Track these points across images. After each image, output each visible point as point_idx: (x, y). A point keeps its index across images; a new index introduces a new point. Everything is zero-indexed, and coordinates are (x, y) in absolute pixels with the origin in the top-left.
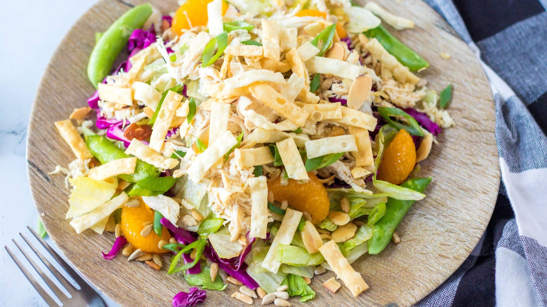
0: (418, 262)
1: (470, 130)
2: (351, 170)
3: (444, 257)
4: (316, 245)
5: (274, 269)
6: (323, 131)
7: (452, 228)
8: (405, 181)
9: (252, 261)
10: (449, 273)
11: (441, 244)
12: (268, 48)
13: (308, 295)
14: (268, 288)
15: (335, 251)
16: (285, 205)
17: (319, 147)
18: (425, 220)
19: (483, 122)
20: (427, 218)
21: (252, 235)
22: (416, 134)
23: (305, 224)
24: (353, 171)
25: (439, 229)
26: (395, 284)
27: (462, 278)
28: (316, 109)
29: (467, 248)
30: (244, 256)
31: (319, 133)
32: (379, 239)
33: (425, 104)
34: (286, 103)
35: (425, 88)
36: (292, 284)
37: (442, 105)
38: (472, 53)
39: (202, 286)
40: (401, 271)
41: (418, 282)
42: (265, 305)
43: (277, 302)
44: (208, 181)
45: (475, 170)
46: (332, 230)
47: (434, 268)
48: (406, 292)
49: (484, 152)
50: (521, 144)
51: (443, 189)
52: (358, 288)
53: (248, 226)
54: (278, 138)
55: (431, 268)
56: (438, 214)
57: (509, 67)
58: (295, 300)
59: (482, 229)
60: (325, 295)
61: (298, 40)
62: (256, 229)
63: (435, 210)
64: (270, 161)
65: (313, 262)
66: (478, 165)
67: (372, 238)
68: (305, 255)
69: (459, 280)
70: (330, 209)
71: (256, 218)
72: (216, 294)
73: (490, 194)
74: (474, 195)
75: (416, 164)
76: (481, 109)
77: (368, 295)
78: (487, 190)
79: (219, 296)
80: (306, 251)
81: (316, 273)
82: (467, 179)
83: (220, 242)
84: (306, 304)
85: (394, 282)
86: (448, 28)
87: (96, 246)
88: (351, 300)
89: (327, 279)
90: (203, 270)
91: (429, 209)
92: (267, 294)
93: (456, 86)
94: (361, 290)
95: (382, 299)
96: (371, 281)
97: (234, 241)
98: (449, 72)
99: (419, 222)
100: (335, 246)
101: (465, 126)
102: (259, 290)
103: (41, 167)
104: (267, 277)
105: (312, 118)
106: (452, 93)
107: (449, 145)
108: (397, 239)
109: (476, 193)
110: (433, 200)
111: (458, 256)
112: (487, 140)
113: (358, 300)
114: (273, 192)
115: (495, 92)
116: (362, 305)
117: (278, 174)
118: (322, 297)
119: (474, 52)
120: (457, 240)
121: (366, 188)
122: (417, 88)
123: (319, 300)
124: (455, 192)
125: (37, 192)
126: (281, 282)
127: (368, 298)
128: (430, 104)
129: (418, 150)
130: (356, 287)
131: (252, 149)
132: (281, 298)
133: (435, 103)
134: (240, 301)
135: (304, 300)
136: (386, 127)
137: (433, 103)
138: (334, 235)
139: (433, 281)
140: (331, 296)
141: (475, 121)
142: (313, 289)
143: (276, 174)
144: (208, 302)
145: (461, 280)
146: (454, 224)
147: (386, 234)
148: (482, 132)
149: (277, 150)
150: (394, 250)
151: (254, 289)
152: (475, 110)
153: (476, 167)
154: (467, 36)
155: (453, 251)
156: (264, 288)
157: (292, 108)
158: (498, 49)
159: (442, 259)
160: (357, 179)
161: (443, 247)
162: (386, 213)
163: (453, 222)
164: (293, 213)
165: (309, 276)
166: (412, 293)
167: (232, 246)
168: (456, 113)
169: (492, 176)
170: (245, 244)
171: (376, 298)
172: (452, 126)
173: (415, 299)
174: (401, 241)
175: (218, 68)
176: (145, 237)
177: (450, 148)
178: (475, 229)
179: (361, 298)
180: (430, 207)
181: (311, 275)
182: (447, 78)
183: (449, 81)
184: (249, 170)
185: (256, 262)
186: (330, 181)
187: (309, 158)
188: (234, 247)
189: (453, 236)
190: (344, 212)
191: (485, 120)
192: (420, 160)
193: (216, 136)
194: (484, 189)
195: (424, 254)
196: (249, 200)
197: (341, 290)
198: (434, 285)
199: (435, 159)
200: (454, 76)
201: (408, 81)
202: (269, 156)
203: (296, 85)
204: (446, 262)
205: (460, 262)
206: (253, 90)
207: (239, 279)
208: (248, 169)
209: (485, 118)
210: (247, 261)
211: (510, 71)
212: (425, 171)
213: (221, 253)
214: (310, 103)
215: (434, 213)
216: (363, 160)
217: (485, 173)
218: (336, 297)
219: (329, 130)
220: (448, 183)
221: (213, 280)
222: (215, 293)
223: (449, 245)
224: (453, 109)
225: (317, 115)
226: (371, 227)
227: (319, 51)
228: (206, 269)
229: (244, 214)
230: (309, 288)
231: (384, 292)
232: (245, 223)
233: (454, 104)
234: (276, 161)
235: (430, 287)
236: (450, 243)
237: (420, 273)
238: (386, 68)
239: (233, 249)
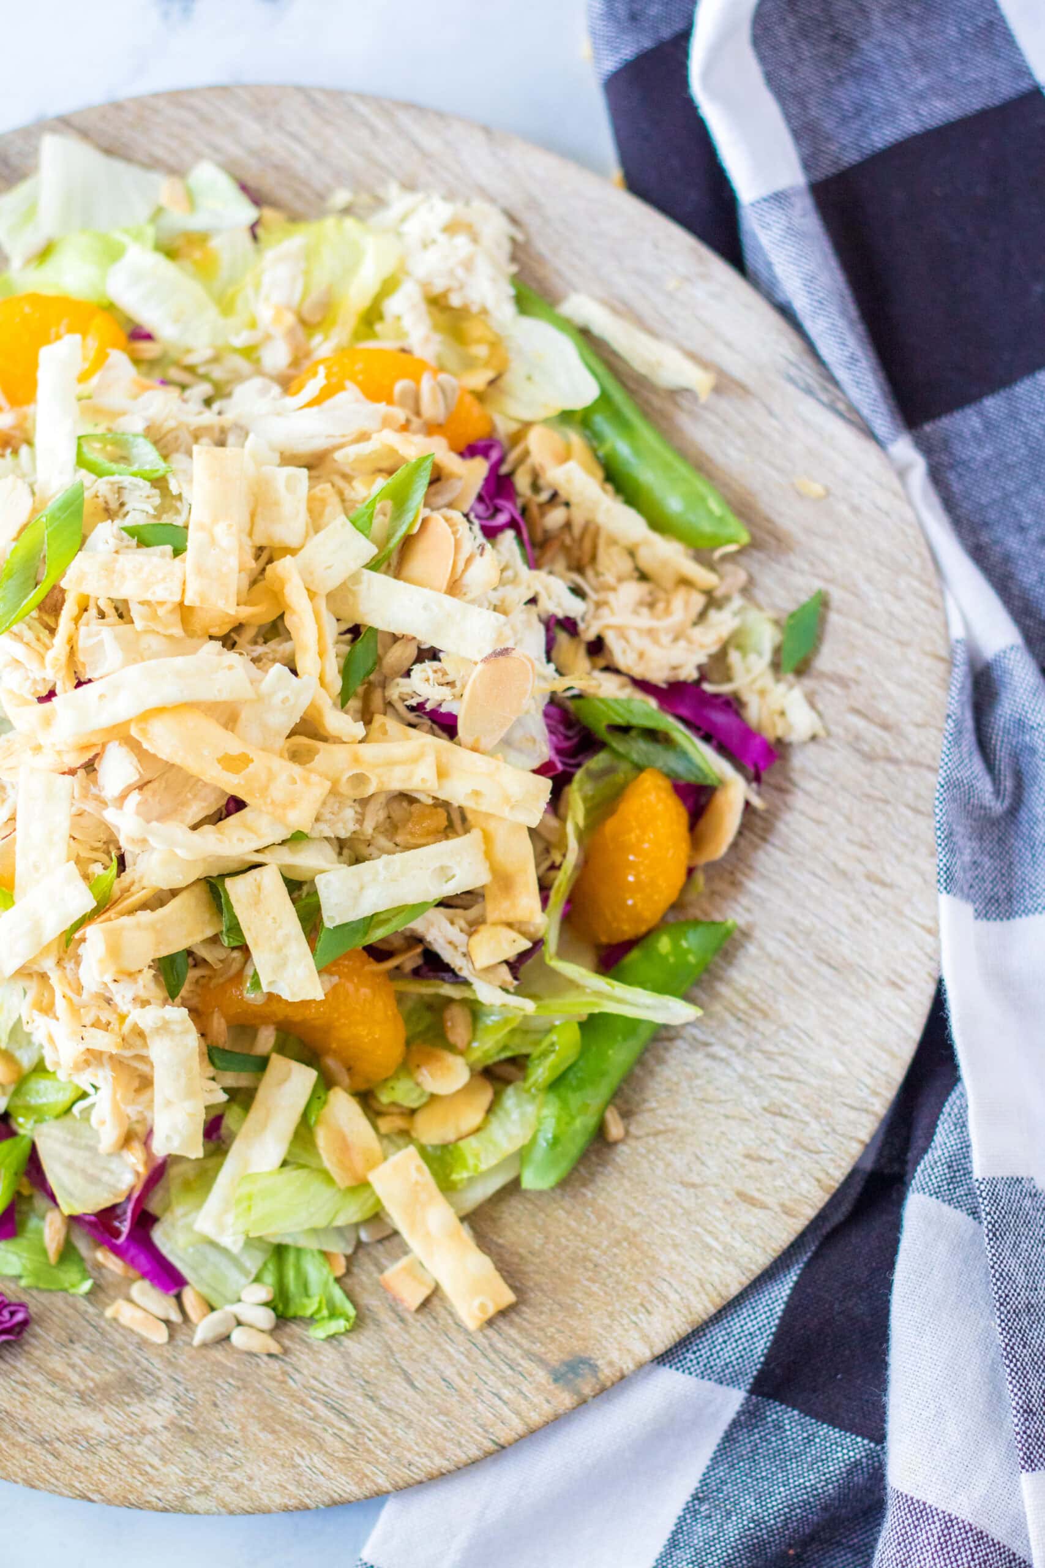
0: (673, 1215)
1: (869, 758)
2: (470, 935)
3: (752, 1201)
4: (359, 1163)
5: (232, 1241)
6: (382, 815)
7: (785, 1099)
8: (649, 933)
9: (167, 1207)
10: (762, 1260)
11: (748, 1156)
12: (200, 571)
13: (333, 1315)
14: (214, 1289)
15: (417, 1183)
16: (266, 1039)
17: (362, 888)
18: (707, 1063)
19: (910, 730)
20: (713, 1057)
21: (160, 1148)
22: (691, 778)
23: (325, 1102)
24: (476, 939)
25: (746, 1099)
26: (595, 1288)
27: (803, 1270)
28: (356, 760)
29: (821, 1176)
30: (140, 1200)
31: (368, 828)
32: (555, 1142)
33: (734, 657)
34: (251, 768)
35: (737, 602)
36: (291, 1275)
37: (789, 663)
38: (896, 485)
39: (20, 1277)
40: (618, 1243)
41: (665, 1285)
42: (205, 1345)
43: (239, 1337)
44: (21, 984)
45: (872, 901)
46: (414, 1105)
47: (717, 1239)
48: (625, 1321)
49: (904, 838)
50: (1023, 815)
51: (769, 956)
52: (483, 1307)
53: (147, 1114)
54: (234, 866)
55: (709, 1240)
56: (749, 1047)
57: (1016, 514)
58: (295, 1329)
59: (875, 1114)
60: (385, 1316)
61: (311, 499)
63: (739, 1027)
64: (209, 933)
65: (351, 1212)
66: (883, 884)
67: (534, 1140)
68: (326, 1192)
69: (791, 1278)
70: (408, 1043)
71: (169, 1102)
72: (60, 1304)
73: (910, 989)
74: (861, 987)
75: (690, 871)
76: (910, 686)
77: (512, 1324)
78: (901, 976)
79: (70, 1311)
80: (328, 1179)
81: (364, 1236)
82: (846, 930)
83: (68, 1154)
84: (327, 1346)
85: (594, 1281)
86: (826, 390)
88: (460, 1338)
89: (397, 1258)
90: (23, 1224)
91: (723, 1023)
92: (212, 1309)
93: (837, 595)
94: (491, 1311)
95: (552, 1339)
96: (525, 1273)
97: (110, 1155)
98: (818, 545)
99: (688, 1069)
100: (418, 1169)
101: (855, 742)
102: (189, 1296)
104: (213, 1256)
105: (345, 788)
106: (822, 620)
107: (799, 801)
108: (615, 1130)
109: (870, 980)
110: (737, 991)
111: (795, 1201)
112: (918, 796)
113: (480, 1339)
114: (225, 1016)
115: (957, 631)
116: (493, 1356)
117: (235, 967)
118: (378, 1323)
119: (902, 473)
120: (798, 1144)
121: (518, 992)
122: (713, 601)
123: (367, 1333)
124: (805, 970)
126: (254, 1271)
127: (513, 1332)
128: (752, 658)
129: (702, 824)
130: (477, 1302)
131: (145, 916)
132: (251, 1326)
133: (767, 657)
134: (132, 1331)
135: (318, 1333)
136: (597, 761)
137: (760, 654)
138: (420, 1120)
139: (708, 1287)
140: (402, 1320)
141: (885, 727)
142: (350, 1295)
143: (230, 966)
144: (35, 1336)
145: (800, 1276)
146: (792, 1087)
147: (578, 1123)
148: (907, 768)
149: (228, 901)
150: (603, 1164)
151: (174, 1292)
152: (890, 687)
153: (877, 889)
154: (882, 421)
155: (779, 1182)
156: (205, 1291)
157: (271, 776)
158: (988, 451)
159: (744, 1206)
160: (489, 969)
161: (752, 1167)
162: (584, 1052)
163: (789, 1079)
164: (290, 1070)
165: (340, 1248)
166: (645, 1325)
167: (104, 1169)
168: (832, 693)
169: (923, 927)
170: (141, 1169)
171: (536, 1333)
172: (814, 738)
173: (651, 1347)
174: (627, 1133)
175: (50, 621)
177: (802, 813)
178: (852, 1108)
179: (490, 1332)
180: (728, 1017)
181: (348, 1242)
182: (812, 564)
183: (817, 576)
184: (135, 981)
185: (179, 1210)
186: (410, 960)
187: (329, 924)
188: (112, 1172)
189: (784, 1131)
190: (452, 1048)
191: (918, 725)
192: (703, 860)
193: (36, 868)
194: (894, 971)
195: (693, 1185)
196: (144, 1052)
197: (435, 1301)
198: (712, 1302)
199: (755, 847)
200: (834, 559)
201: (684, 582)
202: (207, 916)
203: (285, 701)
204: (754, 1222)
205: (798, 1225)
206: (144, 731)
207: (132, 1262)
208: (131, 975)
209: (919, 716)
210: (153, 1206)
211: (1022, 529)
212: (720, 886)
213: (71, 1195)
214: (338, 741)
215: (735, 1040)
216: (505, 904)
217: (900, 913)
218: (417, 1324)
219: (399, 810)
220: (788, 934)
221: (53, 1257)
222: (59, 1301)
223: (770, 1162)
224: (822, 675)
225: (359, 779)
226: (534, 1097)
227: (375, 550)
228: (33, 1223)
229: (136, 1083)
230: (337, 1293)
231: (561, 1315)
232: (140, 1108)
233: (827, 660)
234: (229, 930)
235: (700, 1308)
236: (774, 1154)
237: (674, 1256)
238: (613, 542)
239: (106, 1177)
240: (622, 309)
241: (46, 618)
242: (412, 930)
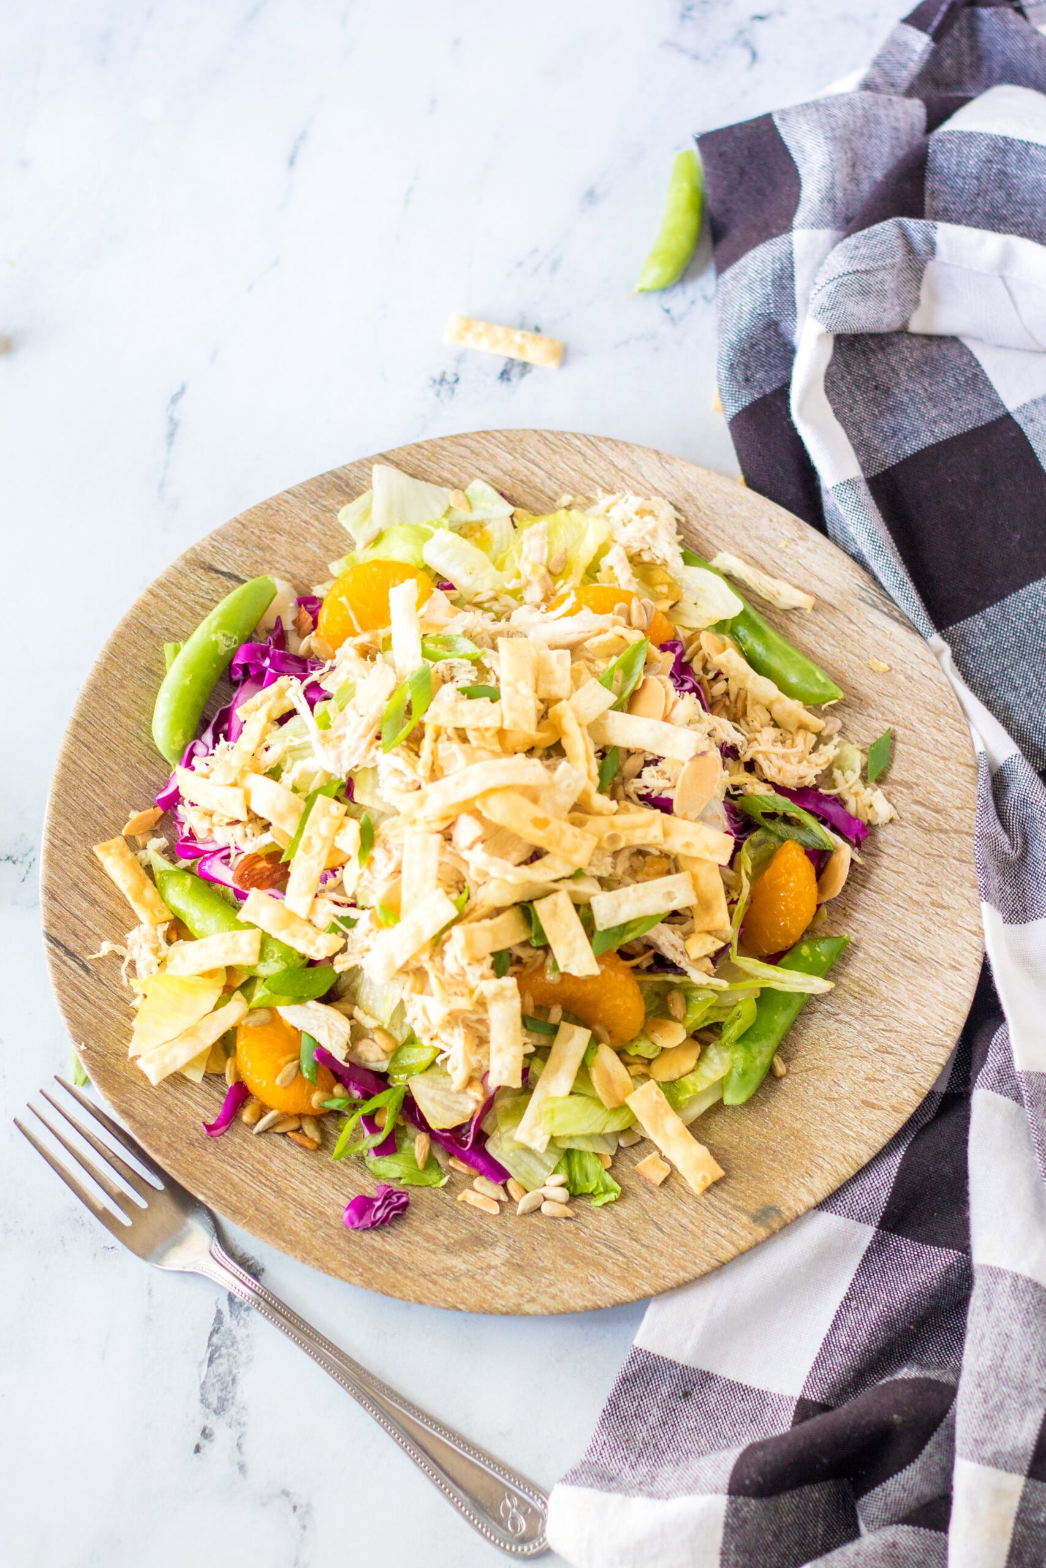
0: (822, 1118)
1: (928, 831)
2: (685, 940)
3: (873, 1106)
4: (619, 1092)
5: (539, 1144)
6: (627, 864)
7: (889, 1043)
8: (795, 944)
9: (495, 1127)
10: (881, 1140)
11: (867, 1079)
12: (512, 708)
13: (607, 1191)
14: (528, 1180)
15: (657, 1102)
16: (556, 1014)
17: (619, 905)
18: (836, 1025)
19: (953, 811)
20: (841, 1022)
21: (493, 1082)
22: (817, 846)
23: (596, 1052)
24: (688, 942)
25: (863, 1045)
26: (775, 1165)
27: (908, 1148)
28: (612, 825)
29: (916, 1087)
30: (479, 1121)
31: (620, 871)
32: (744, 1074)
33: (837, 773)
34: (550, 827)
35: (837, 739)
36: (576, 1168)
37: (872, 777)
38: (934, 660)
39: (400, 1178)
40: (787, 1137)
41: (820, 1160)
42: (524, 1214)
43: (546, 1208)
44: (403, 978)
45: (936, 918)
46: (651, 1057)
47: (852, 1130)
48: (796, 1183)
49: (955, 879)
50: (1029, 860)
51: (872, 958)
52: (704, 1178)
53: (485, 1063)
54: (538, 893)
55: (847, 1131)
56: (863, 1013)
57: (1011, 679)
58: (582, 1202)
59: (947, 1047)
60: (640, 1190)
61: (572, 671)
62: (500, 1073)
63: (856, 1002)
64: (523, 937)
65: (615, 1124)
66: (943, 907)
67: (730, 1073)
68: (598, 1113)
69: (901, 1152)
70: (647, 1015)
71: (500, 1050)
72: (427, 1194)
73: (964, 969)
74: (933, 971)
75: (819, 906)
76: (950, 784)
77: (723, 1190)
78: (958, 963)
79: (434, 1198)
80: (600, 1104)
81: (622, 1143)
82: (921, 938)
83: (431, 1093)
84: (603, 1211)
85: (774, 1161)
86: (885, 604)
87: (189, 1107)
88: (690, 1200)
89: (644, 1157)
90: (401, 1146)
91: (845, 1001)
92: (527, 1192)
93: (900, 731)
94: (710, 1181)
95: (750, 1197)
96: (728, 1160)
97: (458, 1092)
98: (886, 701)
99: (825, 1030)
100: (657, 1093)
101: (919, 822)
102: (511, 1185)
103: (72, 945)
104: (526, 1158)
105: (605, 845)
106: (892, 748)
107: (885, 861)
108: (781, 1069)
109: (939, 967)
110: (853, 981)
111: (900, 1103)
112: (961, 851)
113: (703, 1200)
114: (532, 995)
115: (979, 748)
116: (712, 1210)
117: (540, 960)
118: (635, 1195)
119: (938, 655)
120: (899, 1069)
121: (717, 975)
122: (821, 739)
123: (629, 1201)
124: (896, 964)
125: (68, 1001)
126: (553, 1167)
127: (724, 1195)
128: (849, 773)
129: (823, 876)
130: (700, 1175)
131: (487, 923)
132: (554, 1201)
133: (858, 772)
134: (475, 1208)
135: (598, 1202)
136: (757, 836)
137: (853, 771)
138: (655, 1066)
139: (848, 1158)
140: (651, 1192)
141: (937, 811)
142: (616, 1179)
143: (535, 961)
144: (413, 1214)
145: (906, 1152)
146: (893, 1035)
147: (758, 1062)
148: (952, 835)
149: (536, 915)
150: (775, 1090)
151: (501, 1182)
152: (938, 786)
153: (939, 910)
154: (923, 622)
155: (889, 1093)
156: (522, 1181)
157: (563, 833)
158: (990, 641)
159: (867, 1109)
160: (698, 960)
161: (870, 1085)
162: (758, 1019)
163: (891, 1031)
164: (573, 1032)
165: (608, 1151)
166: (809, 1184)
167: (455, 1102)
168: (901, 792)
169: (970, 931)
170: (480, 1098)
171: (739, 1195)
172: (891, 821)
173: (814, 1197)
174: (788, 1071)
175: (415, 747)
176: (286, 1088)
177: (887, 868)
178: (934, 1045)
179: (709, 1196)
180: (848, 996)
181: (612, 1148)
182: (883, 714)
183: (886, 720)
184: (481, 964)
185: (503, 1129)
186: (645, 961)
187: (600, 928)
188: (460, 1103)
189: (889, 1062)
190: (674, 1019)
191: (958, 808)
192: (825, 899)
193: (416, 896)
194: (954, 959)
195: (834, 1099)
196: (484, 1016)
197: (672, 1180)
198: (852, 1167)
199: (859, 892)
200: (896, 709)
201: (803, 727)
202: (522, 927)
203: (569, 786)
204: (875, 1118)
205: (904, 1118)
206: (484, 805)
207: (473, 1165)
208: (479, 961)
209: (958, 803)
210: (486, 1127)
211: (1015, 689)
212: (838, 917)
213: (435, 1118)
214: (599, 814)
215: (854, 1010)
216: (707, 919)
217: (956, 924)
218: (660, 1194)
219: (638, 861)
220: (883, 944)
221: (421, 1165)
222: (426, 1192)
223: (882, 1081)
224: (895, 782)
225: (614, 838)
226: (728, 1048)
227: (615, 698)
228: (406, 1144)
229: (477, 1041)
230: (608, 1178)
231: (754, 1183)
232: (479, 1057)
233: (895, 774)
234: (536, 936)
235: (844, 1171)
236: (885, 1077)
237: (825, 1142)
238: (756, 702)
239: (457, 1106)
240: (752, 561)
241: (411, 745)
242: (648, 938)
